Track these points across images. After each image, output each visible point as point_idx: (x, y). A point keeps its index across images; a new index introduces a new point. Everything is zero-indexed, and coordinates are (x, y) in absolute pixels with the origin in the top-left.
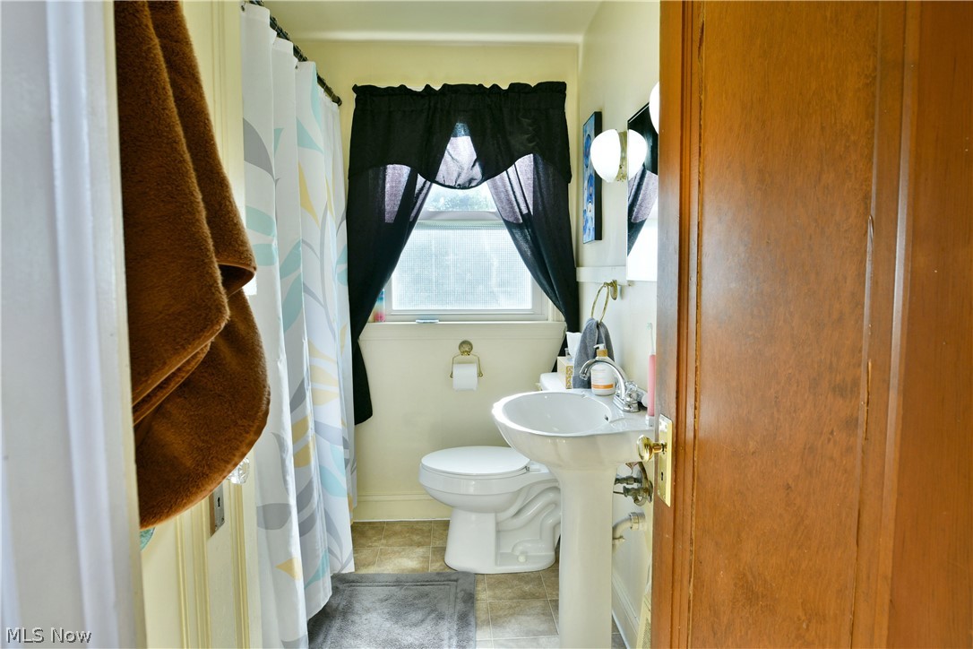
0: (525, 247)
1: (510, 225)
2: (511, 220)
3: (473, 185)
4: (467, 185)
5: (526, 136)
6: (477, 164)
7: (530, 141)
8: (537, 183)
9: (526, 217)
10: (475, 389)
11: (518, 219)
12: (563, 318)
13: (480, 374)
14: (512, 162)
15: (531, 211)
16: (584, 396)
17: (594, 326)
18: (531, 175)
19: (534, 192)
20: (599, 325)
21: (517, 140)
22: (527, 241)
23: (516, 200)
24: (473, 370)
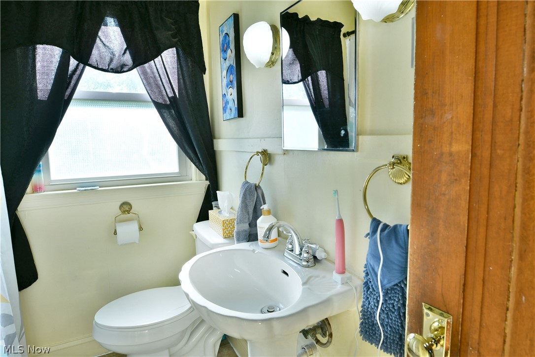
0: (172, 123)
1: (159, 106)
2: (160, 101)
3: (125, 70)
4: (120, 69)
5: (170, 33)
6: (128, 52)
7: (174, 36)
8: (180, 72)
9: (173, 100)
10: (138, 242)
11: (165, 101)
12: (204, 177)
13: (141, 229)
14: (159, 53)
15: (177, 94)
16: (254, 251)
17: (253, 188)
18: (175, 65)
19: (179, 79)
20: (257, 187)
21: (162, 35)
22: (174, 119)
23: (163, 85)
24: (135, 226)
